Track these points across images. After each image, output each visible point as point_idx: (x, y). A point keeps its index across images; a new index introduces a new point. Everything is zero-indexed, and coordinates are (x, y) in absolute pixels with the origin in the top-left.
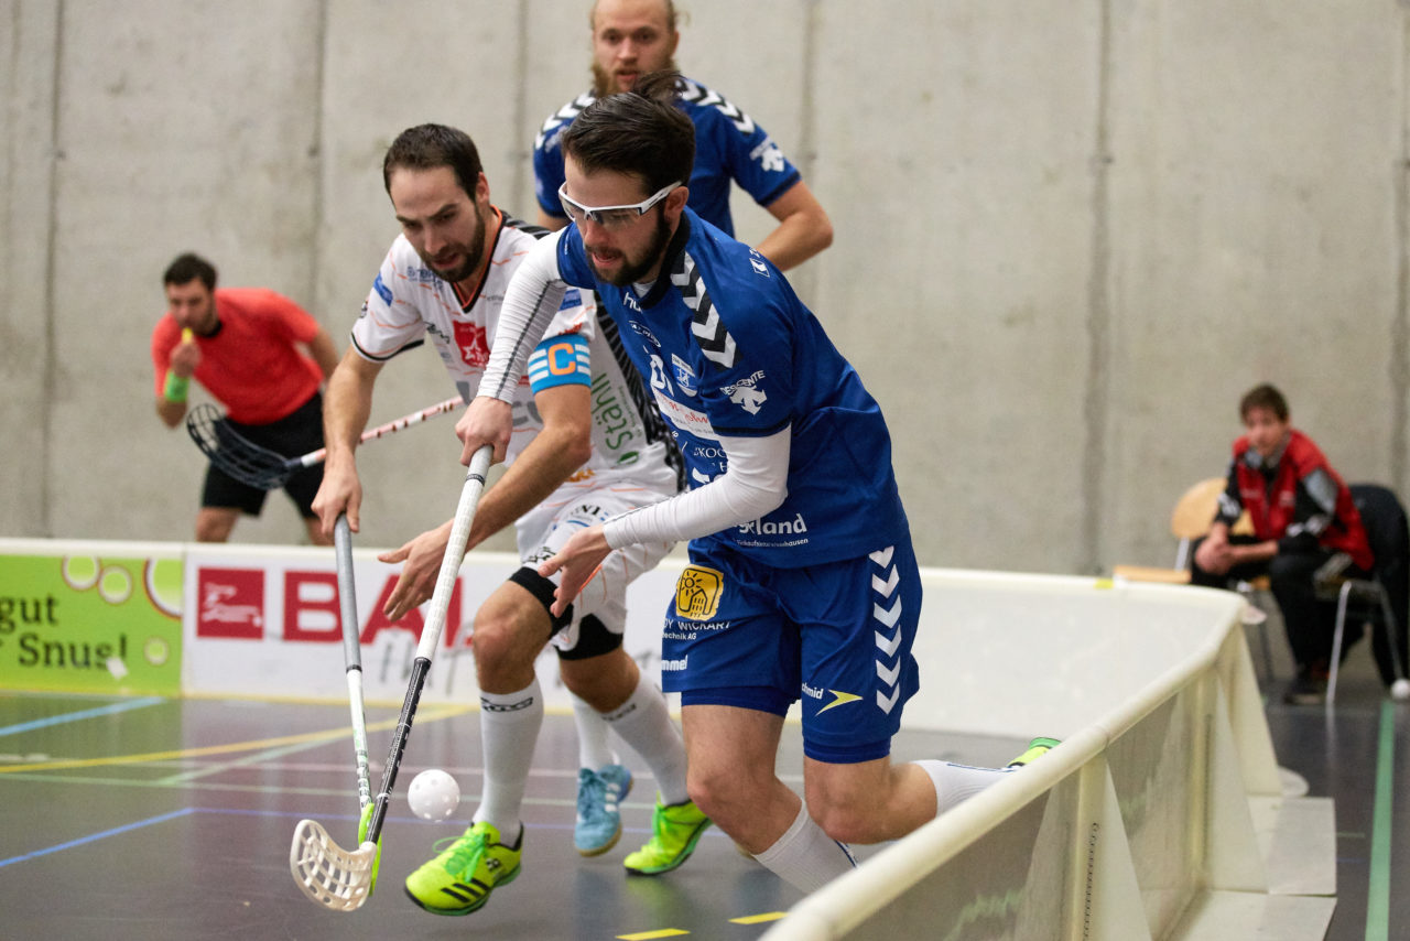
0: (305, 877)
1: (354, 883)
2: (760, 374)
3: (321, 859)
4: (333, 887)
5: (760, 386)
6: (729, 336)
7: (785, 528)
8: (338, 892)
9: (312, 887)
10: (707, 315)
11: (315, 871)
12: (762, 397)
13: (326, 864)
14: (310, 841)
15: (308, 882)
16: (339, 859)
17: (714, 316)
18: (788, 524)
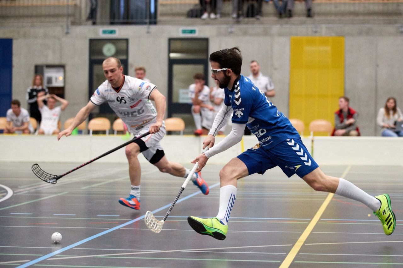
0: (147, 223)
1: (158, 227)
2: (243, 109)
3: (151, 219)
4: (153, 226)
5: (242, 111)
6: (240, 99)
7: (268, 139)
8: (154, 228)
9: (148, 225)
10: (238, 93)
11: (149, 222)
12: (242, 114)
13: (152, 221)
14: (149, 215)
15: (148, 224)
16: (155, 221)
17: (239, 94)
18: (268, 138)
